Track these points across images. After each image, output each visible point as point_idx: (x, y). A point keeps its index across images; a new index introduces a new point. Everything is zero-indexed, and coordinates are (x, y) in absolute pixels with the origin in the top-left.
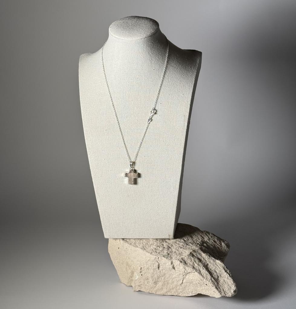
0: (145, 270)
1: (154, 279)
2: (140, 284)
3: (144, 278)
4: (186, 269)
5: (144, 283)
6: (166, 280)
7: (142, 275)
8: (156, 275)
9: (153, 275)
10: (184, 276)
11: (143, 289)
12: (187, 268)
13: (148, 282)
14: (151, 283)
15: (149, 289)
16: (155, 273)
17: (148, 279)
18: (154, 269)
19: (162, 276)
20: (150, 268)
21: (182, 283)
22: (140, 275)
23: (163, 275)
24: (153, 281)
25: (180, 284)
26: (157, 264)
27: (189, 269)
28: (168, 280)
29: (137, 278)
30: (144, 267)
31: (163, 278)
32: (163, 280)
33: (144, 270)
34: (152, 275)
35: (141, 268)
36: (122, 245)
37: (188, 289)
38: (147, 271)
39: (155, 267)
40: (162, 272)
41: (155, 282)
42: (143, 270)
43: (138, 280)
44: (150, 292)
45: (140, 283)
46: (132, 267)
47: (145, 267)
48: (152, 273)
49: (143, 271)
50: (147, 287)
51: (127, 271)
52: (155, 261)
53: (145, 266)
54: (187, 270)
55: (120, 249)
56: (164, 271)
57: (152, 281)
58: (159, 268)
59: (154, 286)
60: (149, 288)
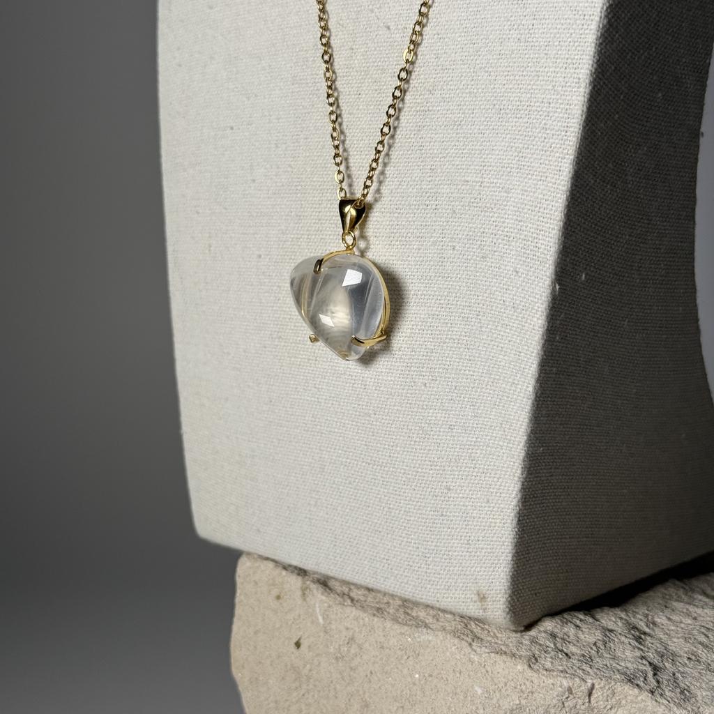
36: (321, 621)
55: (302, 647)
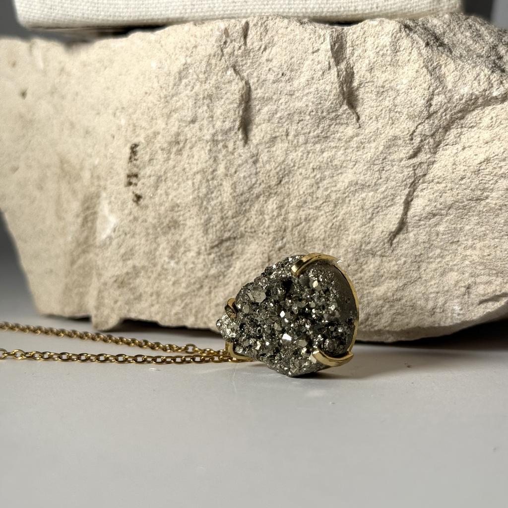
0: (160, 156)
1: (216, 219)
2: (125, 270)
3: (150, 220)
4: (440, 79)
5: (151, 255)
6: (292, 216)
7: (138, 198)
8: (227, 186)
9: (210, 191)
10: (422, 157)
11: (144, 304)
12: (449, 70)
13: (175, 248)
14: (192, 254)
15: (182, 296)
16: (221, 170)
17: (175, 224)
18: (215, 142)
19: (269, 192)
20: (190, 132)
21: (402, 225)
22: (131, 204)
23: (273, 183)
24: (206, 232)
25: (386, 235)
26: (236, 87)
27: (470, 77)
28: (302, 214)
29: (108, 231)
30: (149, 141)
31: (272, 205)
32: (273, 219)
33: (151, 160)
34: (204, 190)
35: (134, 149)
37: (443, 274)
38: (171, 163)
39: (218, 124)
40: (264, 157)
41: (222, 242)
42: (147, 158)
43: (115, 242)
44: (189, 322)
45: (130, 263)
46: (86, 175)
47: (156, 134)
48: (203, 171)
49: (148, 171)
50: (167, 287)
51: (60, 218)
52: (223, 64)
53: (160, 124)
54: (449, 81)
56: (280, 148)
57: (199, 233)
58: (246, 125)
59: (213, 271)
60: (182, 290)
